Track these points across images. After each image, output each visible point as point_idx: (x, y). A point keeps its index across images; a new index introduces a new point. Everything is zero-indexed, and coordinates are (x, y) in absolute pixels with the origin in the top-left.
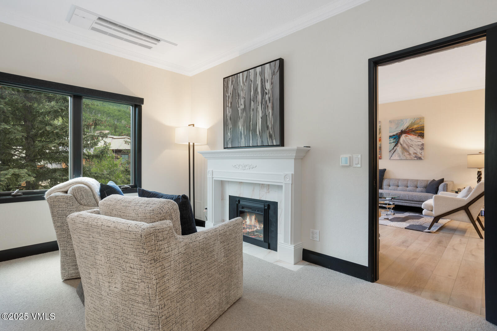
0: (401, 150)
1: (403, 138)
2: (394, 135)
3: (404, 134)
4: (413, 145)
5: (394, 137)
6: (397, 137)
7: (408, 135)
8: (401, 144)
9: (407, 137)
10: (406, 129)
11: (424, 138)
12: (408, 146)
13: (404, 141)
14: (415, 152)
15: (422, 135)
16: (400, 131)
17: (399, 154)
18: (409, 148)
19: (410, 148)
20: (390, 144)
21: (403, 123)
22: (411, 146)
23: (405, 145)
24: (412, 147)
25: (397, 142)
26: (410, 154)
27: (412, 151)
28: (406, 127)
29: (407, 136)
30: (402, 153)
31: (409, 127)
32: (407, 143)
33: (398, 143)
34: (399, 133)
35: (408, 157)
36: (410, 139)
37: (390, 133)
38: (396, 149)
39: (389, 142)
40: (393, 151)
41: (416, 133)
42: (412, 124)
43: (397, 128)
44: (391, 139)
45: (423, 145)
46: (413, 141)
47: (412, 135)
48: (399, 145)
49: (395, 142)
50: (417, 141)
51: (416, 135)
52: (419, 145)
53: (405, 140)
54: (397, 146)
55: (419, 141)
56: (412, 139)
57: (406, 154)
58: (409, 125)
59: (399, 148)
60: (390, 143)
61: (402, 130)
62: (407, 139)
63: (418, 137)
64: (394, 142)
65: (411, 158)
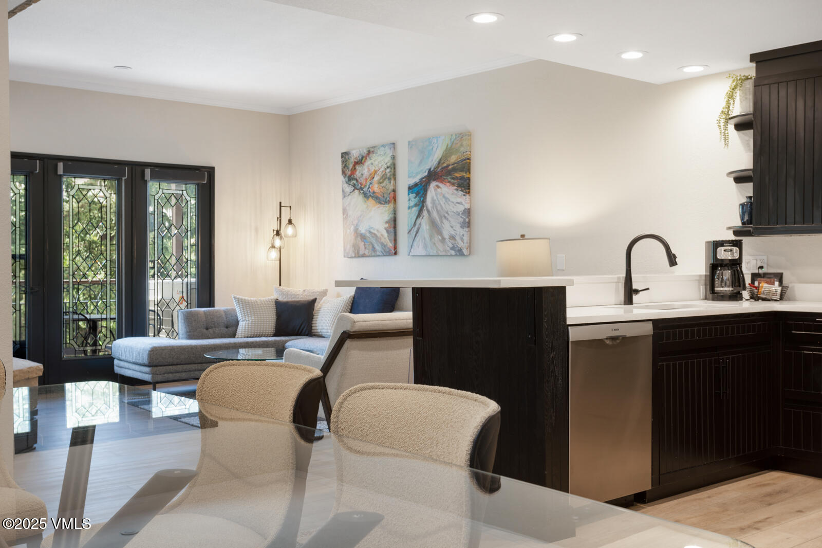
0: (428, 228)
1: (432, 193)
2: (416, 185)
3: (434, 180)
4: (449, 213)
5: (416, 189)
6: (421, 189)
7: (441, 185)
8: (428, 211)
9: (439, 190)
10: (438, 167)
11: (469, 193)
12: (441, 217)
13: (433, 201)
14: (453, 233)
15: (465, 186)
16: (426, 174)
17: (425, 239)
18: (442, 222)
19: (445, 221)
20: (410, 210)
21: (432, 147)
22: (445, 217)
23: (435, 215)
24: (447, 219)
25: (421, 205)
26: (443, 240)
27: (447, 231)
28: (437, 162)
29: (438, 187)
30: (431, 237)
31: (442, 162)
32: (439, 208)
33: (424, 207)
34: (425, 177)
35: (440, 246)
36: (444, 197)
37: (409, 177)
38: (420, 224)
39: (407, 206)
40: (415, 230)
41: (453, 178)
42: (448, 152)
43: (421, 162)
44: (411, 195)
45: (468, 212)
46: (449, 200)
47: (448, 184)
48: (425, 213)
49: (419, 205)
50: (455, 201)
51: (453, 184)
52: (459, 214)
53: (435, 198)
54: (422, 216)
55: (459, 200)
56: (447, 196)
57: (437, 238)
58: (443, 156)
59: (424, 223)
60: (409, 208)
61: (430, 169)
62: (438, 196)
63: (457, 190)
64: (416, 205)
65: (445, 251)
